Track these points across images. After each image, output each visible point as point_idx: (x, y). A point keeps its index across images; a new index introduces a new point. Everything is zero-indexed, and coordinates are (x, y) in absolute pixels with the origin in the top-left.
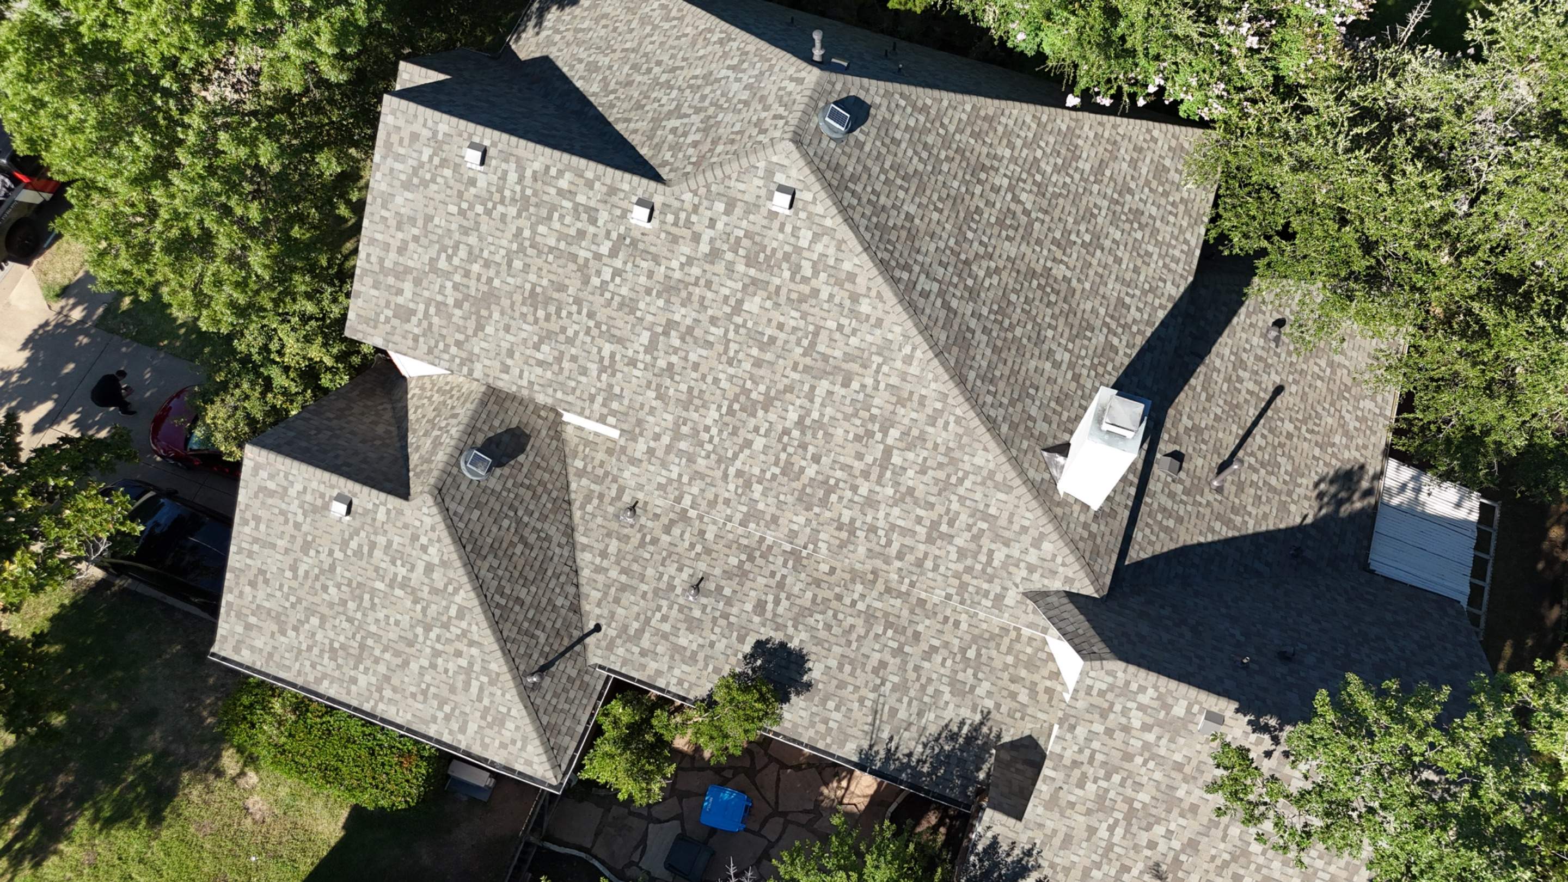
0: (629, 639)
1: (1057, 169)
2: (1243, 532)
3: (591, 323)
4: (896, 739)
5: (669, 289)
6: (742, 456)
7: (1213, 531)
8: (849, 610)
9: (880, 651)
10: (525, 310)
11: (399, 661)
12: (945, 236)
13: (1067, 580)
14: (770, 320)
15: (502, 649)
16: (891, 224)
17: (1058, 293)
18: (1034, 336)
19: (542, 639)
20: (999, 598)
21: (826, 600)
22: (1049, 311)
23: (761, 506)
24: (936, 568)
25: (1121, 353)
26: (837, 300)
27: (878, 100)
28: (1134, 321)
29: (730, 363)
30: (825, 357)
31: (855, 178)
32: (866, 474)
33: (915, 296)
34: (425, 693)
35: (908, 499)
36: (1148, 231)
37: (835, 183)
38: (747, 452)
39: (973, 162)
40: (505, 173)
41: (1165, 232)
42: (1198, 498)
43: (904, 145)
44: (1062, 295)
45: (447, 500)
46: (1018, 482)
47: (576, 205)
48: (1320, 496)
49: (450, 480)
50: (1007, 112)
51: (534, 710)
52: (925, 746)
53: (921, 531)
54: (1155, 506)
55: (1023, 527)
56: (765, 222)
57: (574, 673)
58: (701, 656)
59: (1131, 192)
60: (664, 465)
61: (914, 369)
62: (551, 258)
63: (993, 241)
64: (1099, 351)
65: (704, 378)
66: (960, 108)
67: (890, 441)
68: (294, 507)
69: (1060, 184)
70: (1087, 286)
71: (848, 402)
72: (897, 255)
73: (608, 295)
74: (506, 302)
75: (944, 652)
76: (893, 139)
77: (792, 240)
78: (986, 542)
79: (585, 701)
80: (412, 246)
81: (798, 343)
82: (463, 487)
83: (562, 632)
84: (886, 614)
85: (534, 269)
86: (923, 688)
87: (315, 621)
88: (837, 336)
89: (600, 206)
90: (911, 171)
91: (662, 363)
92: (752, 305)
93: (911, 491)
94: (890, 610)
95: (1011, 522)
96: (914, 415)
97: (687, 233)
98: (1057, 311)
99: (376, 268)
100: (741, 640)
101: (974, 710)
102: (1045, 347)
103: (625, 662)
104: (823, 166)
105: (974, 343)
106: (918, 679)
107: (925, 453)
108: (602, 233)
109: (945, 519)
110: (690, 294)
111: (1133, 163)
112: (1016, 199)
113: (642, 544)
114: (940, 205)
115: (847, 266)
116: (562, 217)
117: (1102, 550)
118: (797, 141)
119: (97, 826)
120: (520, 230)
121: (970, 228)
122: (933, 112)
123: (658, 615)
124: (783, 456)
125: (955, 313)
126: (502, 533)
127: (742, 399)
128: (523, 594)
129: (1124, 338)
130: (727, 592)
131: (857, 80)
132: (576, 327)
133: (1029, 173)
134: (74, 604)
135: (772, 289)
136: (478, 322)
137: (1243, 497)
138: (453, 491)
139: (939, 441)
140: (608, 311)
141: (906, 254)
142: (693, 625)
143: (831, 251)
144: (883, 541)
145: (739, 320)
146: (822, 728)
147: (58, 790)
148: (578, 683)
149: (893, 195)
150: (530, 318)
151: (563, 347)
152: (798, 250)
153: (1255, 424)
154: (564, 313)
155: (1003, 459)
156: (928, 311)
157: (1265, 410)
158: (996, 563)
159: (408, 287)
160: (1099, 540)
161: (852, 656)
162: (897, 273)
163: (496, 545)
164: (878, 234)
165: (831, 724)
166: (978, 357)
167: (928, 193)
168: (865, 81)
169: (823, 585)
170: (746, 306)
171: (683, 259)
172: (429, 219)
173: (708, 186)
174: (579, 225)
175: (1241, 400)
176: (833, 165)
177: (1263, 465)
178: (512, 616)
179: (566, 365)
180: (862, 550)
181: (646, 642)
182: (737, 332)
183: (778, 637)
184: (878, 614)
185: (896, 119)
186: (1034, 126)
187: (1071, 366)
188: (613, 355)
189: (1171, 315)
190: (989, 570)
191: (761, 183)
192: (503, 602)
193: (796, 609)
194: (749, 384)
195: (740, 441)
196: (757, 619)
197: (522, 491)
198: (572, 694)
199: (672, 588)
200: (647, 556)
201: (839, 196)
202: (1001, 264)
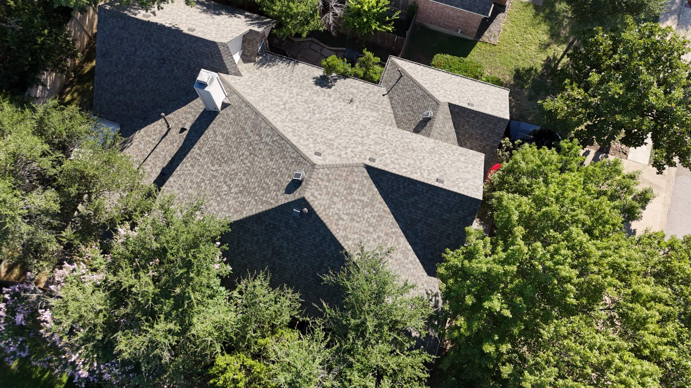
2: (163, 118)
3: (391, 143)
4: (286, 66)
5: (362, 144)
10: (417, 149)
11: (446, 81)
12: (259, 160)
14: (325, 133)
16: (279, 154)
17: (217, 159)
18: (229, 140)
20: (250, 77)
22: (222, 151)
24: (270, 85)
25: (197, 148)
26: (300, 133)
27: (282, 197)
28: (189, 162)
29: (340, 128)
30: (305, 123)
31: (292, 163)
33: (271, 134)
34: (436, 75)
35: (278, 96)
37: (299, 158)
38: (333, 112)
39: (245, 192)
40: (428, 176)
43: (272, 185)
45: (435, 103)
47: (399, 165)
48: (131, 141)
49: (436, 109)
52: (277, 64)
53: (274, 91)
55: (240, 86)
57: (390, 83)
58: (349, 87)
61: (273, 116)
62: (408, 157)
63: (240, 166)
64: (205, 146)
65: (349, 127)
66: (248, 211)
67: (283, 106)
70: (205, 167)
71: (297, 115)
72: (277, 144)
73: (385, 147)
74: (424, 151)
76: (276, 185)
77: (316, 146)
78: (253, 86)
80: (463, 167)
81: (314, 127)
83: (394, 91)
85: (414, 156)
86: (277, 75)
87: (476, 90)
88: (300, 126)
89: (390, 164)
90: (270, 176)
91: (364, 132)
92: (331, 137)
95: (244, 87)
96: (274, 109)
98: (219, 153)
99: (476, 165)
100: (335, 89)
101: (261, 70)
102: (225, 138)
103: (374, 88)
104: (304, 162)
105: (251, 128)
107: (271, 102)
108: (389, 158)
109: (266, 91)
110: (354, 142)
112: (229, 186)
114: (260, 170)
115: (296, 138)
118: (313, 166)
122: (259, 204)
123: (364, 96)
124: (321, 109)
125: (257, 135)
126: (417, 104)
127: (335, 121)
128: (408, 93)
129: (194, 154)
130: (341, 100)
131: (290, 200)
132: (397, 143)
133: (222, 199)
135: (324, 138)
138: (434, 106)
139: (266, 103)
140: (385, 144)
141: (274, 146)
142: (352, 93)
143: (301, 142)
145: (336, 135)
148: (388, 81)
149: (278, 164)
150: (414, 147)
151: (401, 140)
152: (314, 144)
153: (149, 155)
154: (402, 146)
156: (267, 130)
158: (250, 82)
159: (462, 160)
161: (299, 83)
163: (418, 101)
165: (307, 70)
166: (250, 124)
167: (264, 172)
168: (286, 202)
170: (334, 137)
171: (357, 148)
172: (457, 171)
173: (348, 161)
174: (398, 161)
175: (152, 161)
176: (300, 164)
177: (150, 142)
178: (410, 86)
181: (367, 91)
183: (324, 89)
185: (275, 193)
187: (216, 136)
188: (383, 136)
189: (174, 170)
190: (253, 82)
191: (328, 158)
193: (318, 94)
194: (333, 123)
195: (336, 114)
196: (331, 93)
197: (413, 119)
199: (360, 102)
201: (298, 155)
202: (238, 159)
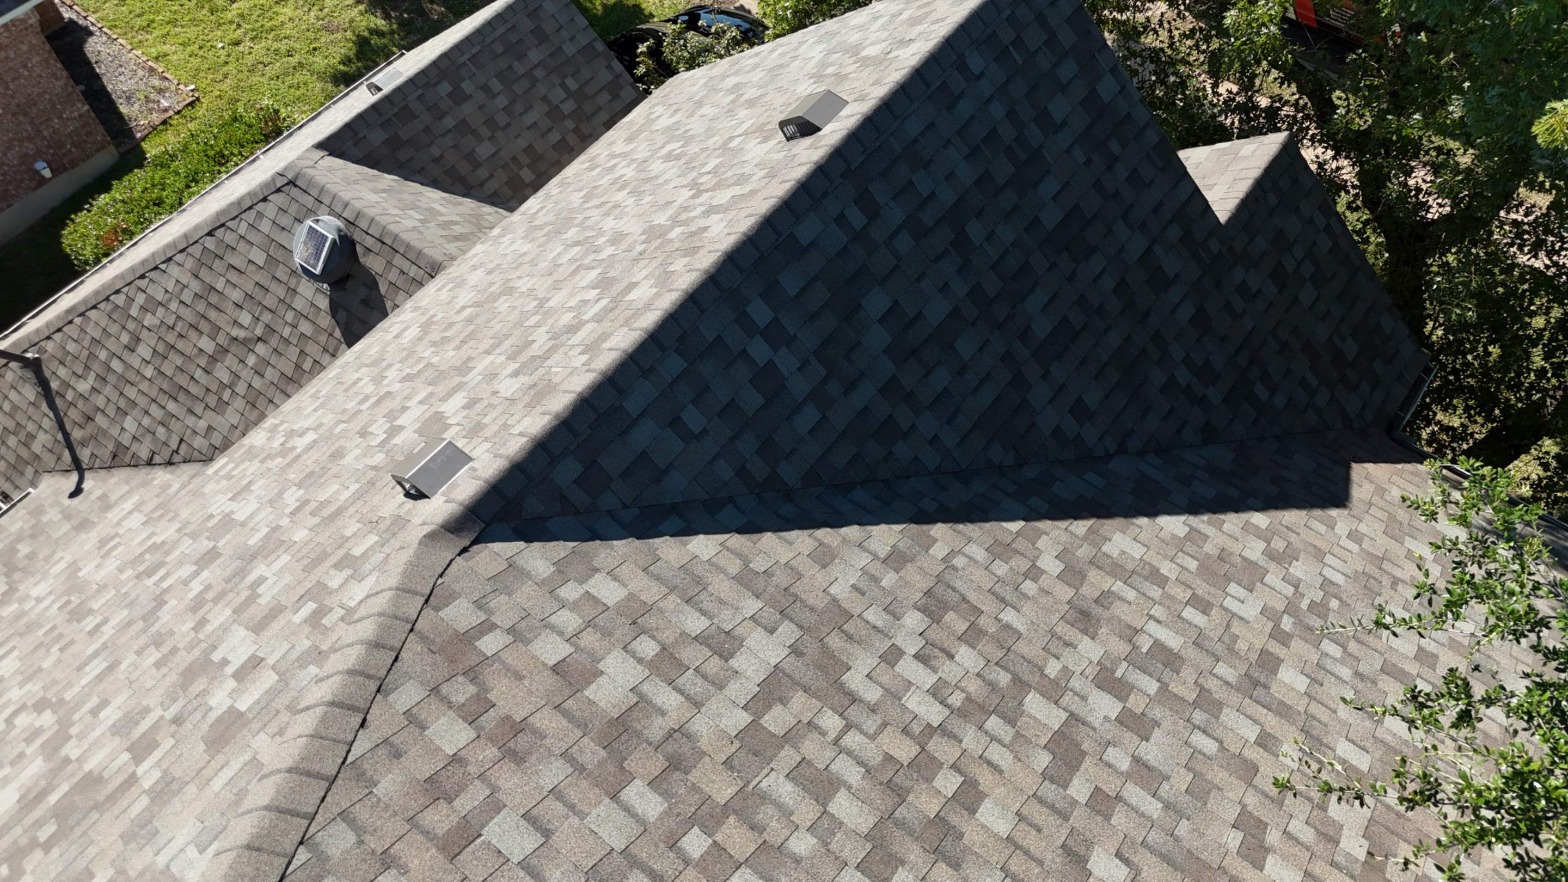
0: (17, 540)
19: (83, 387)
45: (277, 199)
49: (309, 201)
57: (37, 447)
97: (297, 593)
116: (582, 306)
120: (622, 239)
192: (135, 311)
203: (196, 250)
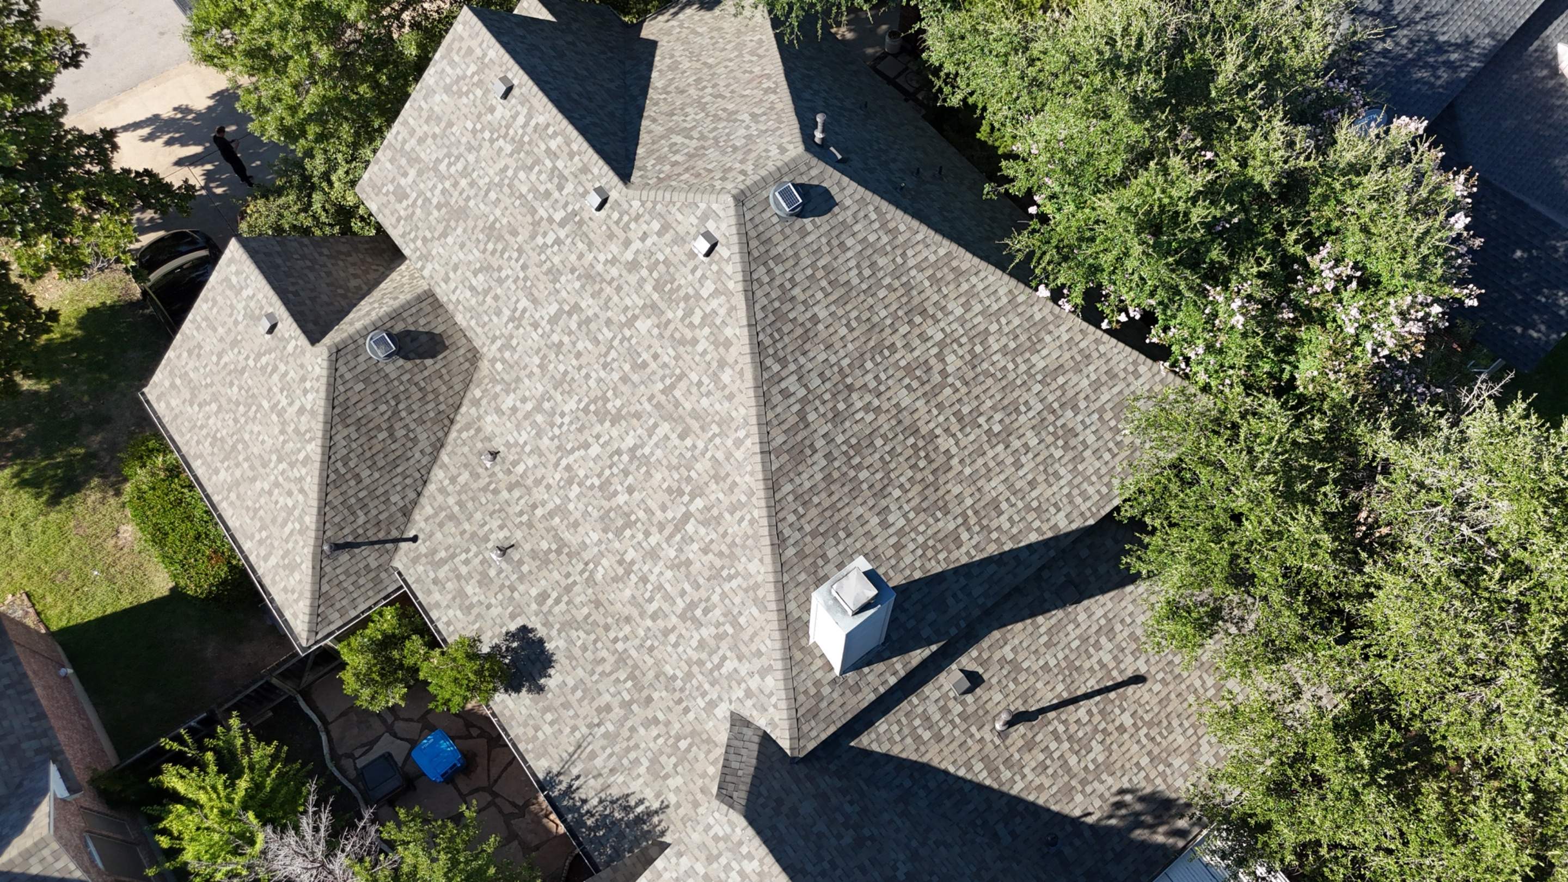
0: (432, 563)
1: (1004, 351)
2: (1005, 789)
3: (521, 275)
4: (582, 780)
5: (589, 277)
6: (577, 454)
7: (970, 769)
8: (609, 644)
9: (613, 696)
10: (481, 236)
11: (251, 474)
12: (842, 353)
13: (771, 722)
14: (650, 347)
15: (319, 509)
16: (791, 316)
17: (931, 462)
18: (878, 486)
19: (361, 520)
20: (712, 705)
21: (595, 623)
22: (910, 473)
23: (571, 507)
24: (676, 645)
25: (963, 550)
26: (708, 358)
27: (848, 202)
28: (999, 528)
29: (605, 366)
30: (677, 404)
31: (778, 259)
32: (661, 527)
33: (775, 390)
34: (256, 511)
35: (683, 569)
36: (1070, 454)
37: (756, 254)
38: (582, 452)
39: (915, 302)
40: (517, 114)
41: (1090, 464)
42: (973, 729)
43: (850, 254)
44: (934, 466)
45: (341, 362)
46: (773, 606)
47: (555, 168)
48: (1119, 805)
49: (352, 347)
50: (982, 275)
51: (319, 574)
52: (601, 801)
53: (680, 604)
54: (920, 710)
55: (759, 651)
56: (684, 258)
57: (374, 565)
58: (475, 611)
59: (1075, 408)
60: (518, 427)
61: (739, 455)
62: (517, 203)
63: (890, 382)
64: (941, 535)
65: (580, 368)
66: (933, 248)
67: (692, 508)
68: (240, 306)
69: (1000, 365)
70: (968, 471)
71: (677, 453)
72: (779, 345)
73: (543, 257)
74: (471, 223)
75: (661, 729)
76: (842, 243)
77: (697, 285)
78: (724, 645)
79: (370, 593)
80: (430, 141)
81: (663, 379)
82: (361, 359)
83: (383, 525)
84: (635, 666)
85: (502, 205)
86: (628, 750)
87: (214, 407)
88: (694, 390)
89: (571, 178)
90: (843, 279)
91: (555, 338)
92: (643, 325)
93: (688, 563)
94: (640, 664)
95: (752, 640)
96: (721, 496)
97: (622, 235)
98: (919, 476)
99: (398, 146)
100: (513, 617)
101: (658, 795)
102: (884, 503)
103: (417, 581)
104: (753, 234)
105: (809, 462)
106: (628, 739)
107: (714, 536)
108: (562, 202)
109: (703, 605)
110: (602, 290)
111: (1097, 386)
112: (940, 357)
113: (485, 489)
114: (854, 324)
115: (728, 332)
116: (540, 172)
117: (822, 716)
118: (740, 200)
119: (15, 481)
120: (506, 168)
121: (873, 359)
122: (901, 239)
123: (464, 556)
124: (607, 472)
125: (807, 426)
126: (374, 414)
127: (600, 403)
128: (365, 474)
129: (976, 539)
130: (525, 568)
131: (837, 175)
132: (510, 272)
133: (971, 339)
134: (112, 307)
135: (664, 320)
136: (445, 228)
137: (1027, 757)
138: (349, 357)
139: (730, 531)
140: (537, 270)
141: (789, 349)
142: (485, 581)
143: (722, 312)
144: (647, 595)
145: (627, 333)
146: (531, 732)
147: (10, 439)
148: (373, 575)
149: (810, 292)
150: (482, 246)
151: (493, 284)
152: (698, 296)
153: (1087, 696)
154: (506, 255)
155: (771, 578)
156: (779, 410)
157: (1108, 690)
158: (723, 671)
159: (412, 173)
160: (824, 705)
161: (589, 685)
162: (769, 362)
163: (364, 421)
164: (772, 318)
165: (540, 734)
166: (805, 476)
167: (849, 307)
168: (846, 180)
169: (602, 610)
170: (638, 324)
171: (610, 257)
172: (450, 124)
173: (655, 203)
174: (549, 186)
175: (1087, 665)
176: (763, 238)
177: (1070, 738)
178: (344, 487)
179: (489, 299)
180: (628, 593)
181: (442, 574)
182: (621, 342)
183: (541, 632)
184: (630, 662)
185: (856, 228)
186: (1005, 300)
187: (901, 533)
188: (524, 310)
189: (1046, 543)
190: (716, 674)
191: (695, 222)
192: (343, 471)
193: (568, 617)
194: (610, 394)
195: (582, 440)
196: (534, 606)
197: (414, 389)
198: (362, 581)
199: (486, 539)
200: (484, 501)
201: (753, 267)
202: (885, 406)
203: (337, 419)
